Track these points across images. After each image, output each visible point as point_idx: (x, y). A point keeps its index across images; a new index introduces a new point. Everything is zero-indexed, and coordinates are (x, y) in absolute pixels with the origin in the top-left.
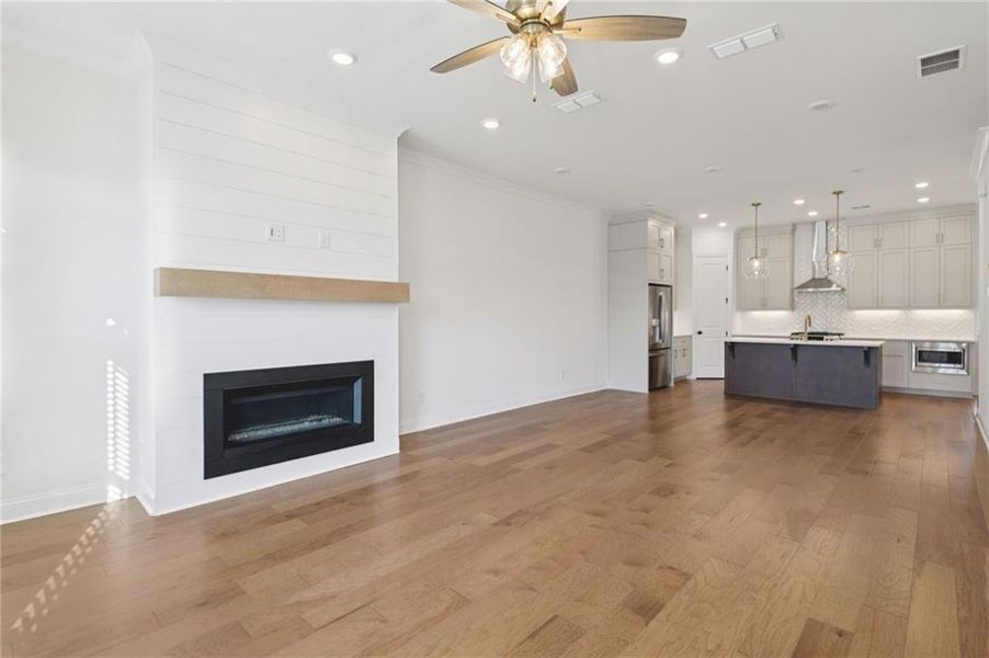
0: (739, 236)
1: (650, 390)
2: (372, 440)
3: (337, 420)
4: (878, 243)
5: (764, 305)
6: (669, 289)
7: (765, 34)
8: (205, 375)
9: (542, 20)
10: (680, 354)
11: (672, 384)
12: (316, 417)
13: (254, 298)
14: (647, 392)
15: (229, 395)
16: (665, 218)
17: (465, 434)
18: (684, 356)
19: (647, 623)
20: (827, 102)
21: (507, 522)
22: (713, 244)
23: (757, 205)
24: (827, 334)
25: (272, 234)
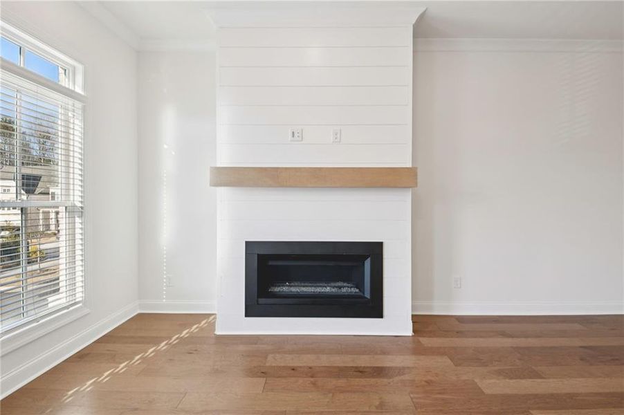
2: (381, 316)
8: (246, 242)
25: (293, 136)
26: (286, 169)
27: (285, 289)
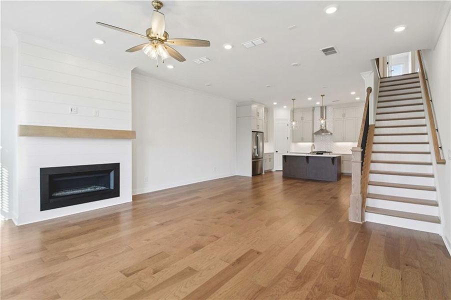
0: (293, 112)
1: (253, 175)
2: (119, 196)
3: (103, 188)
4: (344, 115)
5: (302, 140)
6: (262, 134)
7: (258, 41)
8: (41, 169)
9: (157, 38)
10: (268, 161)
11: (264, 173)
12: (94, 187)
13: (62, 137)
14: (251, 176)
15: (51, 177)
16: (260, 104)
17: (165, 194)
18: (270, 161)
19: (194, 252)
20: (296, 63)
21: (162, 224)
22: (282, 114)
23: (294, 100)
24: (326, 152)
25: (72, 110)
26: (72, 128)
27: (60, 194)
